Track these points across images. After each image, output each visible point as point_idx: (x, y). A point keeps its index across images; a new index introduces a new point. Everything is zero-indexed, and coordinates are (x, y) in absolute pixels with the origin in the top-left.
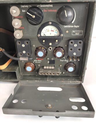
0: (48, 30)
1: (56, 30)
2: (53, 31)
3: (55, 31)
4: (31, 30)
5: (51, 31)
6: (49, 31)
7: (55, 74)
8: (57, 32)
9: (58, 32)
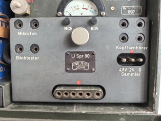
0: (77, 7)
1: (92, 8)
2: (87, 9)
3: (89, 9)
4: (45, 5)
5: (83, 8)
6: (78, 9)
7: (90, 96)
8: (93, 10)
9: (95, 11)
